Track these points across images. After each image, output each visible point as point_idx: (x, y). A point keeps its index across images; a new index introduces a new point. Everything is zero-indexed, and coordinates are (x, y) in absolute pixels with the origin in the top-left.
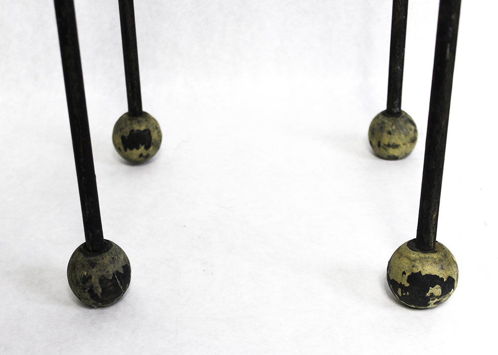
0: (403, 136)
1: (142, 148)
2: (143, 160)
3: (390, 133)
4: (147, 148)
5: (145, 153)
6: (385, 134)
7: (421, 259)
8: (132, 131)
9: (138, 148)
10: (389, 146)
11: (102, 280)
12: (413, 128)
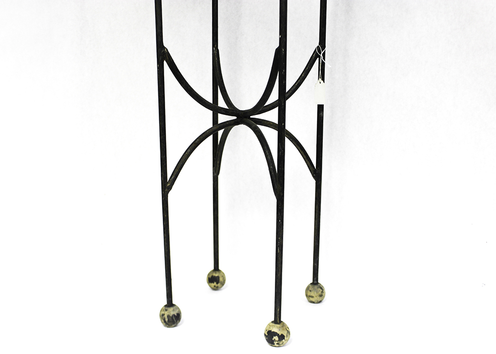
0: (315, 293)
1: (215, 283)
2: (216, 289)
3: (310, 291)
4: (217, 283)
5: (216, 285)
6: (309, 291)
7: (272, 326)
8: (212, 276)
9: (213, 283)
10: (310, 296)
11: (168, 316)
12: (321, 290)
